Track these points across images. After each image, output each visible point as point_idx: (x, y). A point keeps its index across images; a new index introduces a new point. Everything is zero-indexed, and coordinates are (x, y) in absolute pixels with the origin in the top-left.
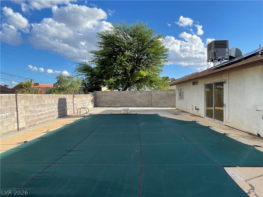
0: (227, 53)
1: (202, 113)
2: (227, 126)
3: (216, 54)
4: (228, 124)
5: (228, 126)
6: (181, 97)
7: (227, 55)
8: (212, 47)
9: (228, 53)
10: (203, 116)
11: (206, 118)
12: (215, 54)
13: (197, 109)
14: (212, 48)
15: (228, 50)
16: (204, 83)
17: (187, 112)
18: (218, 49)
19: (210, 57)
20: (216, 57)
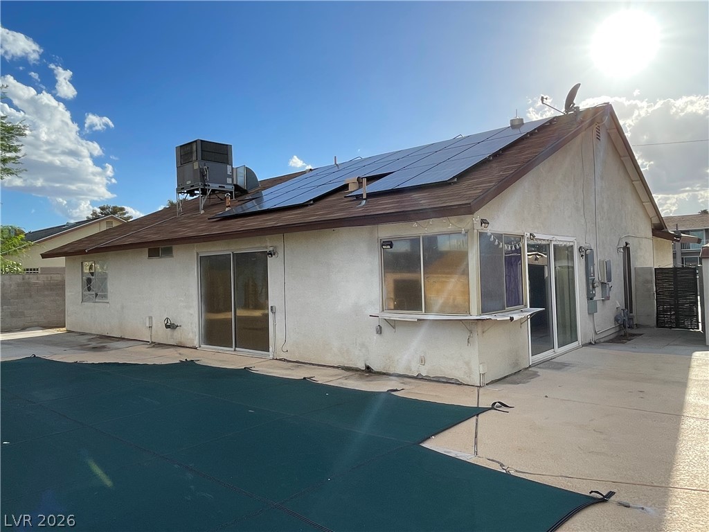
0: (229, 176)
1: (191, 335)
2: (280, 360)
3: (206, 175)
4: (284, 356)
5: (285, 360)
6: (94, 293)
7: (229, 181)
8: (195, 154)
9: (231, 177)
10: (196, 343)
11: (207, 348)
12: (203, 175)
13: (171, 326)
14: (194, 158)
15: (232, 168)
16: (198, 254)
17: (124, 339)
18: (209, 164)
19: (189, 182)
20: (206, 185)
